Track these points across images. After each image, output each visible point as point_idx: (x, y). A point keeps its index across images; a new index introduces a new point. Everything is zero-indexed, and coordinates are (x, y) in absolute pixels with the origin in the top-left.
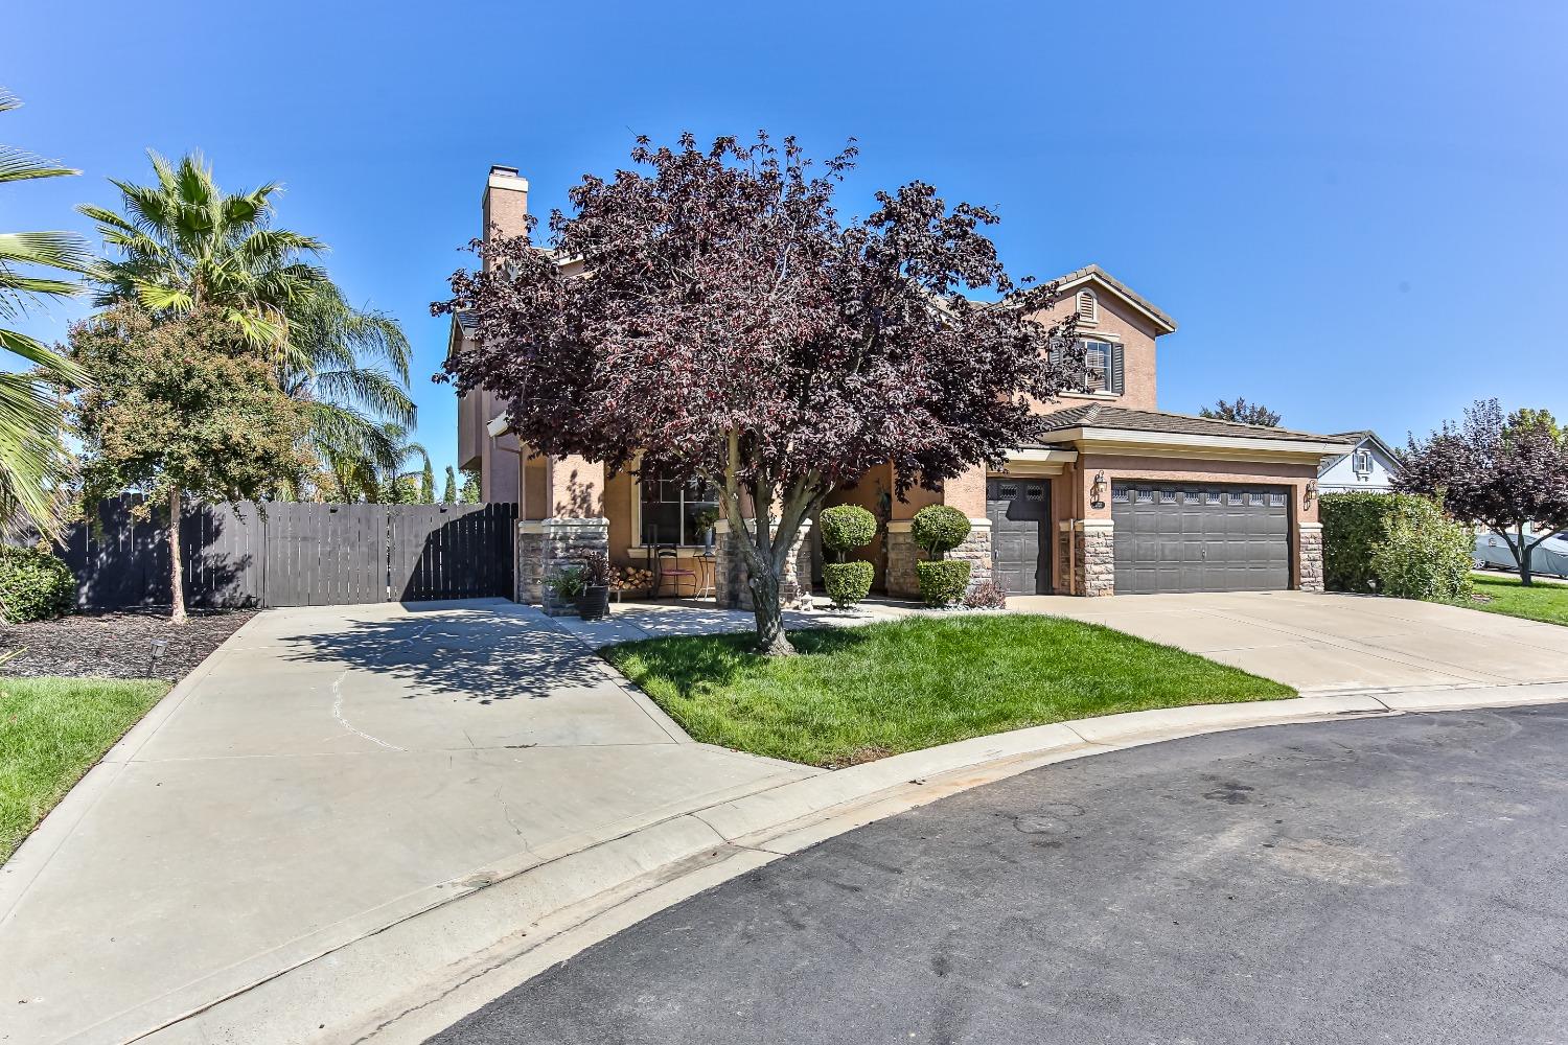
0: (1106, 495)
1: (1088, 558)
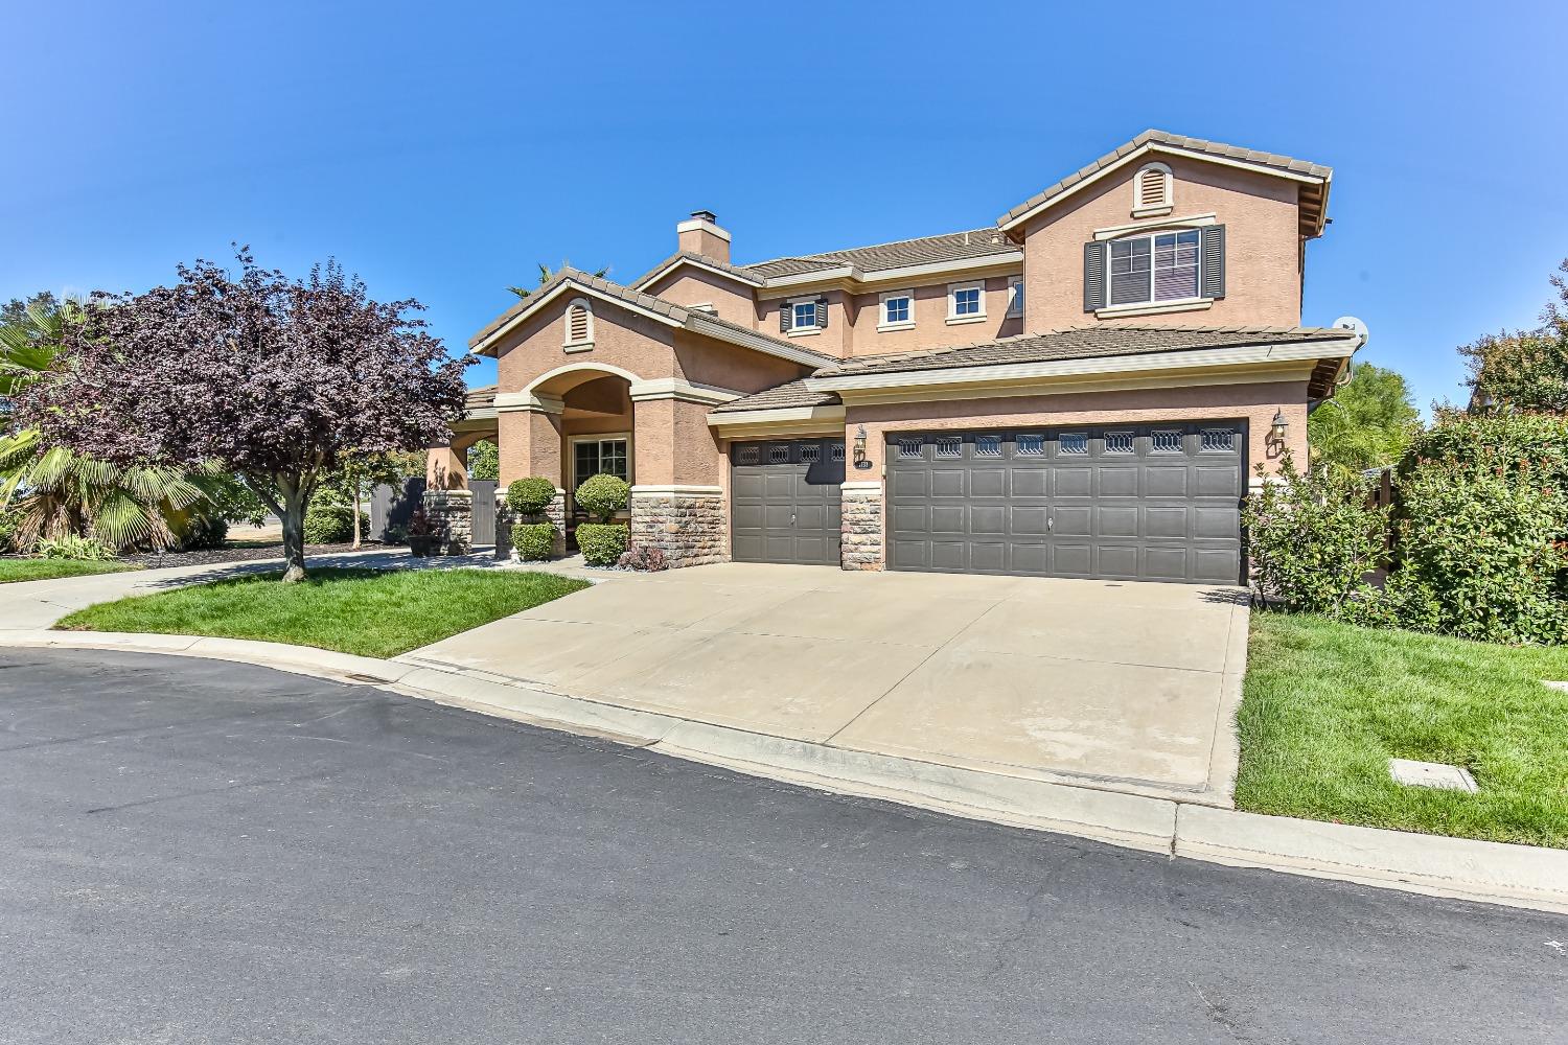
0: (876, 451)
1: (846, 526)
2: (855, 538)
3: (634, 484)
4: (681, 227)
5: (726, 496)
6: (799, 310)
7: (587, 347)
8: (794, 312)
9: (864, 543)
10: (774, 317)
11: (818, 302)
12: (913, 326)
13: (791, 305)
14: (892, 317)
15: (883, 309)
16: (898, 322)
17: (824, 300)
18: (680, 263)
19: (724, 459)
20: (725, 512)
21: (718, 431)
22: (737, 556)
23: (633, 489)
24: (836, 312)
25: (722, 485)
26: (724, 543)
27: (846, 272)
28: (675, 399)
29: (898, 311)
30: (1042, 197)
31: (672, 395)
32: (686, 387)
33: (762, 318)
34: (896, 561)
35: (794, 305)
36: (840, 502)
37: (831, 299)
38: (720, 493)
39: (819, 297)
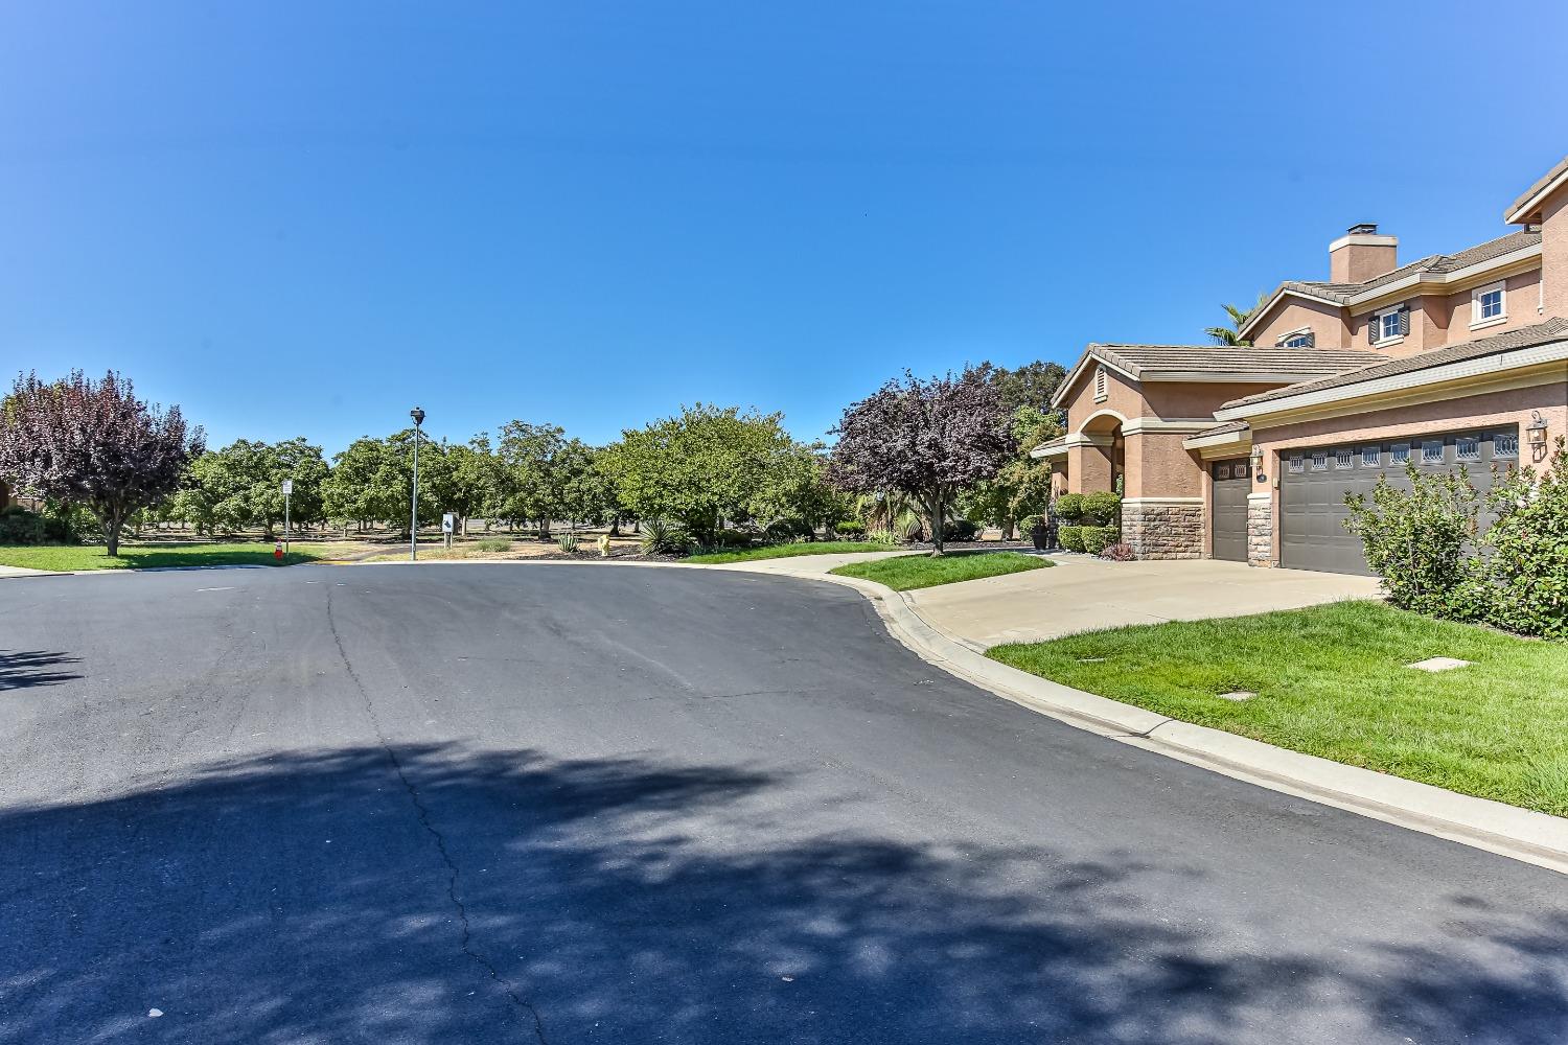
1: (1250, 529)
2: (1255, 540)
3: (1123, 497)
4: (1333, 247)
5: (1206, 506)
6: (1387, 320)
7: (1103, 399)
8: (1382, 324)
9: (1263, 544)
10: (1364, 331)
11: (1400, 311)
12: (1505, 320)
13: (1378, 317)
14: (1487, 313)
15: (1477, 306)
16: (1492, 317)
17: (1407, 308)
18: (1282, 294)
19: (1204, 476)
20: (1205, 517)
21: (1200, 454)
22: (1216, 554)
23: (1123, 501)
24: (1418, 317)
25: (1204, 498)
26: (1204, 545)
27: (1415, 279)
28: (1144, 433)
29: (1491, 305)
30: (1547, 179)
31: (1140, 430)
32: (1156, 422)
33: (1353, 332)
34: (1284, 560)
35: (1382, 318)
36: (1247, 510)
37: (1413, 305)
38: (1202, 503)
39: (1402, 306)
